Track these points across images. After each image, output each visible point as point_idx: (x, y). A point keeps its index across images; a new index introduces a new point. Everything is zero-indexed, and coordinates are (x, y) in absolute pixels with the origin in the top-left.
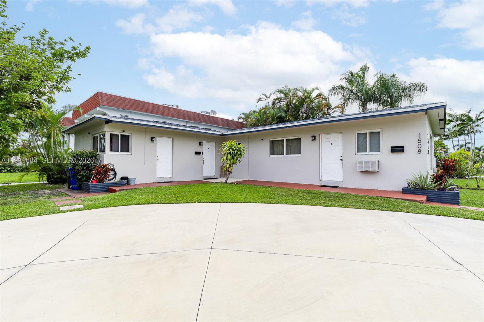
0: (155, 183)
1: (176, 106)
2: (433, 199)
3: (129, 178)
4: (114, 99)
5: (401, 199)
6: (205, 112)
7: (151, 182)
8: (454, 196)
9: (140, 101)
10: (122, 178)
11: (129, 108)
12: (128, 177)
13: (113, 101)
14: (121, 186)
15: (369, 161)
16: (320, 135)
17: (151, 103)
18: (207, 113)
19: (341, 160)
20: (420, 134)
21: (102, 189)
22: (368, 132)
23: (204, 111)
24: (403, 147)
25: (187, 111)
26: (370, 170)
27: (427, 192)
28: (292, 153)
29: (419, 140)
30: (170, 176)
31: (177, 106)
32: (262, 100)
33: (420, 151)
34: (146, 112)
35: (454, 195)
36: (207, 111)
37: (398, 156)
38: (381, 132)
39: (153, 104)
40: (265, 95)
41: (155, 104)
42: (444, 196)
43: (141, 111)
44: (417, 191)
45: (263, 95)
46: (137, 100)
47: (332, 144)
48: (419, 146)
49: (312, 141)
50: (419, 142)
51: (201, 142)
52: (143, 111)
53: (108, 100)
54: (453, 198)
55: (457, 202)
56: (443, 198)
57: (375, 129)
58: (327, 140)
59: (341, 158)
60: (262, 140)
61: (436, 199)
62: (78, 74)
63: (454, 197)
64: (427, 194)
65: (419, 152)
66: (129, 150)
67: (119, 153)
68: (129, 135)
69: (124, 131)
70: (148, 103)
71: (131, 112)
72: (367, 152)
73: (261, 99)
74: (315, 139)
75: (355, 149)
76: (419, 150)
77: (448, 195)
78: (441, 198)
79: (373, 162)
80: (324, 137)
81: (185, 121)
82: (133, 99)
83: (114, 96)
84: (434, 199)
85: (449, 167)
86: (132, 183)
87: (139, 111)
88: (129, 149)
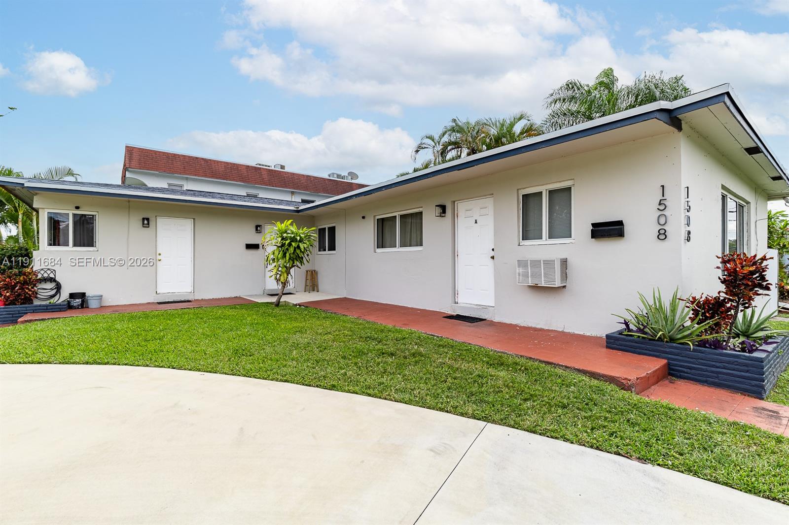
0: (153, 303)
1: (279, 167)
2: (685, 370)
3: (87, 295)
4: (153, 158)
5: (575, 369)
6: (335, 176)
7: (143, 302)
8: (746, 368)
9: (202, 159)
10: (72, 296)
11: (179, 171)
12: (85, 293)
13: (151, 161)
14: (57, 311)
15: (541, 260)
16: (456, 203)
17: (225, 163)
18: (339, 176)
19: (493, 258)
20: (663, 186)
21: (13, 317)
22: (544, 189)
23: (333, 174)
24: (620, 223)
25: (294, 174)
26: (543, 283)
27: (668, 350)
28: (412, 245)
29: (660, 204)
30: (190, 289)
31: (283, 167)
32: (425, 148)
33: (664, 234)
34: (212, 177)
35: (746, 365)
36: (339, 173)
37: (609, 247)
38: (572, 188)
39: (227, 163)
40: (431, 138)
41: (231, 163)
42: (718, 364)
43: (202, 176)
44: (643, 346)
45: (427, 137)
46: (197, 158)
47: (476, 222)
48: (662, 221)
49: (440, 216)
50: (662, 207)
51: (260, 226)
52: (206, 176)
53: (142, 159)
54: (743, 374)
55: (755, 389)
56: (713, 372)
57: (560, 182)
58: (469, 213)
59: (492, 254)
60: (363, 217)
61: (693, 371)
62: (9, 108)
63: (747, 371)
64: (670, 356)
65: (662, 235)
66: (94, 243)
67: (70, 248)
68: (93, 215)
69: (77, 208)
70: (218, 162)
71: (187, 179)
72: (542, 239)
73: (423, 146)
74: (444, 211)
75: (519, 232)
76: (661, 232)
77: (729, 362)
78: (707, 371)
79: (549, 263)
80: (462, 207)
81: (289, 191)
82: (189, 157)
83: (155, 152)
84: (689, 371)
85: (740, 280)
86: (93, 304)
87: (199, 176)
88: (94, 241)
